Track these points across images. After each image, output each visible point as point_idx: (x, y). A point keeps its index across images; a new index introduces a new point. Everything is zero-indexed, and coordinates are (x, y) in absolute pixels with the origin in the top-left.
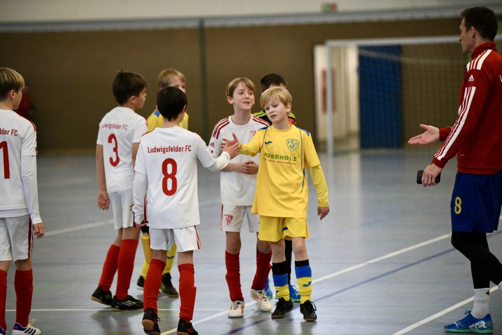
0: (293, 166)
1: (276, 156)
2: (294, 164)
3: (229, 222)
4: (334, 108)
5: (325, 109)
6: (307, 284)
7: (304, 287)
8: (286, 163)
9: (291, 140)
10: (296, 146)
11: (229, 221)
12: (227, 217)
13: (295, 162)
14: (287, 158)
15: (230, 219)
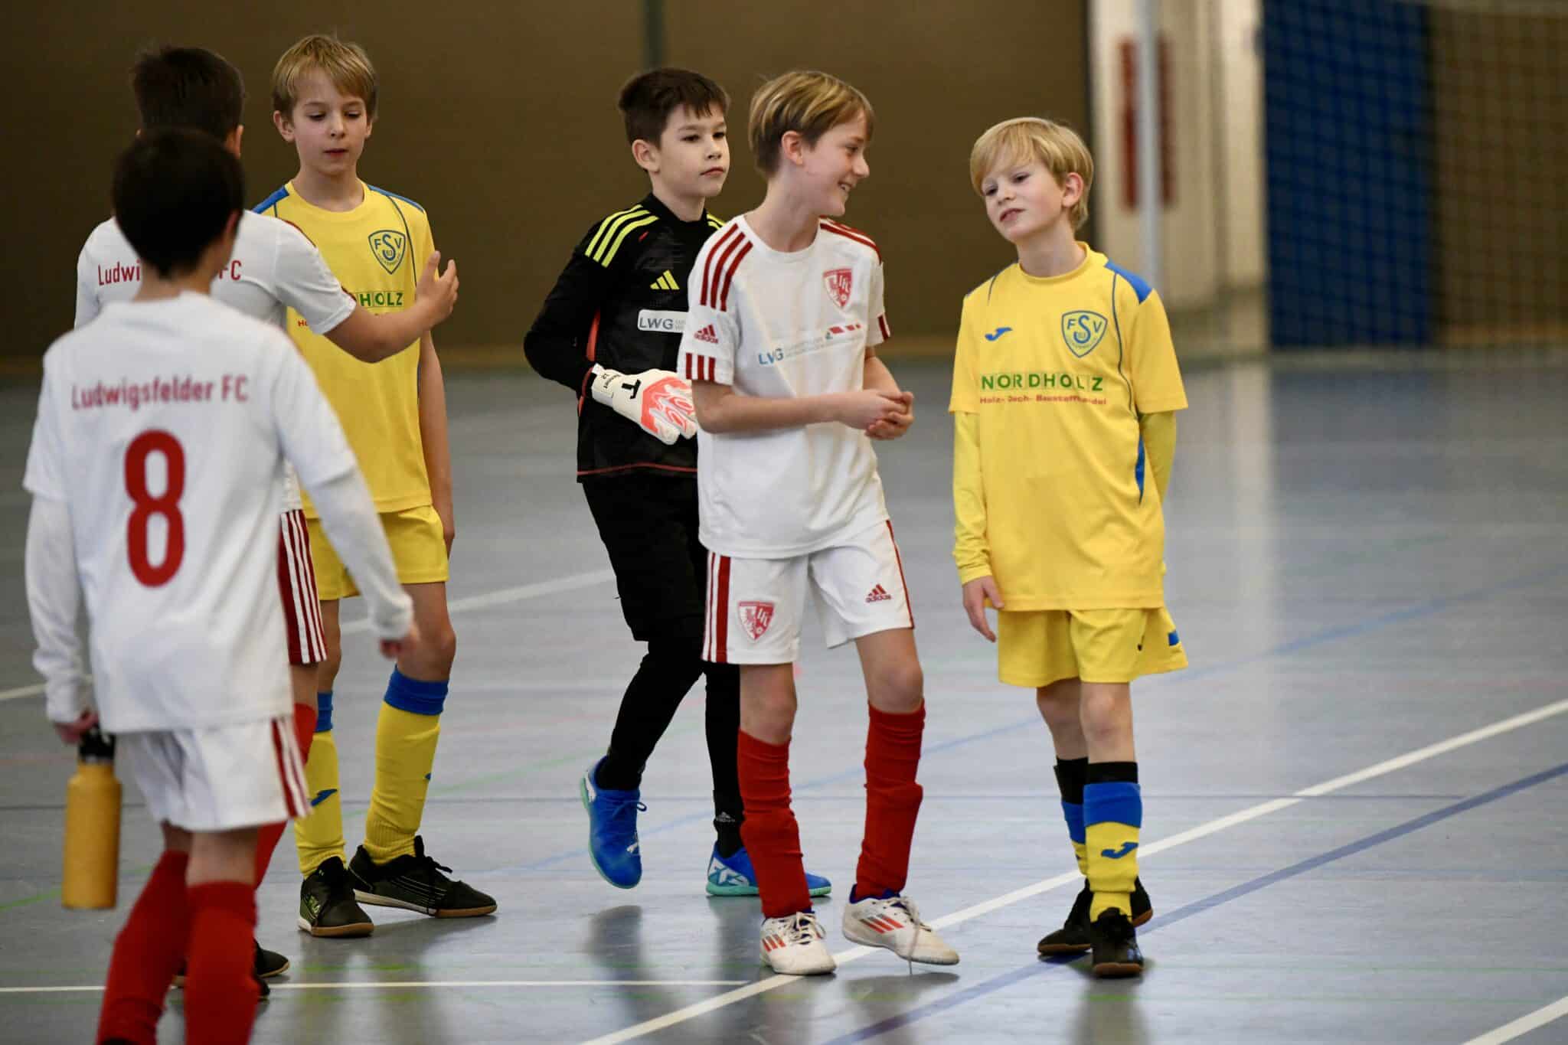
0: (1094, 408)
1: (1031, 376)
2: (1095, 402)
3: (759, 630)
4: (1167, 192)
5: (1131, 196)
6: (1118, 848)
7: (1105, 859)
8: (1066, 399)
9: (1077, 316)
10: (1095, 335)
11: (759, 624)
12: (754, 609)
13: (1097, 395)
14: (1066, 381)
15: (763, 619)
